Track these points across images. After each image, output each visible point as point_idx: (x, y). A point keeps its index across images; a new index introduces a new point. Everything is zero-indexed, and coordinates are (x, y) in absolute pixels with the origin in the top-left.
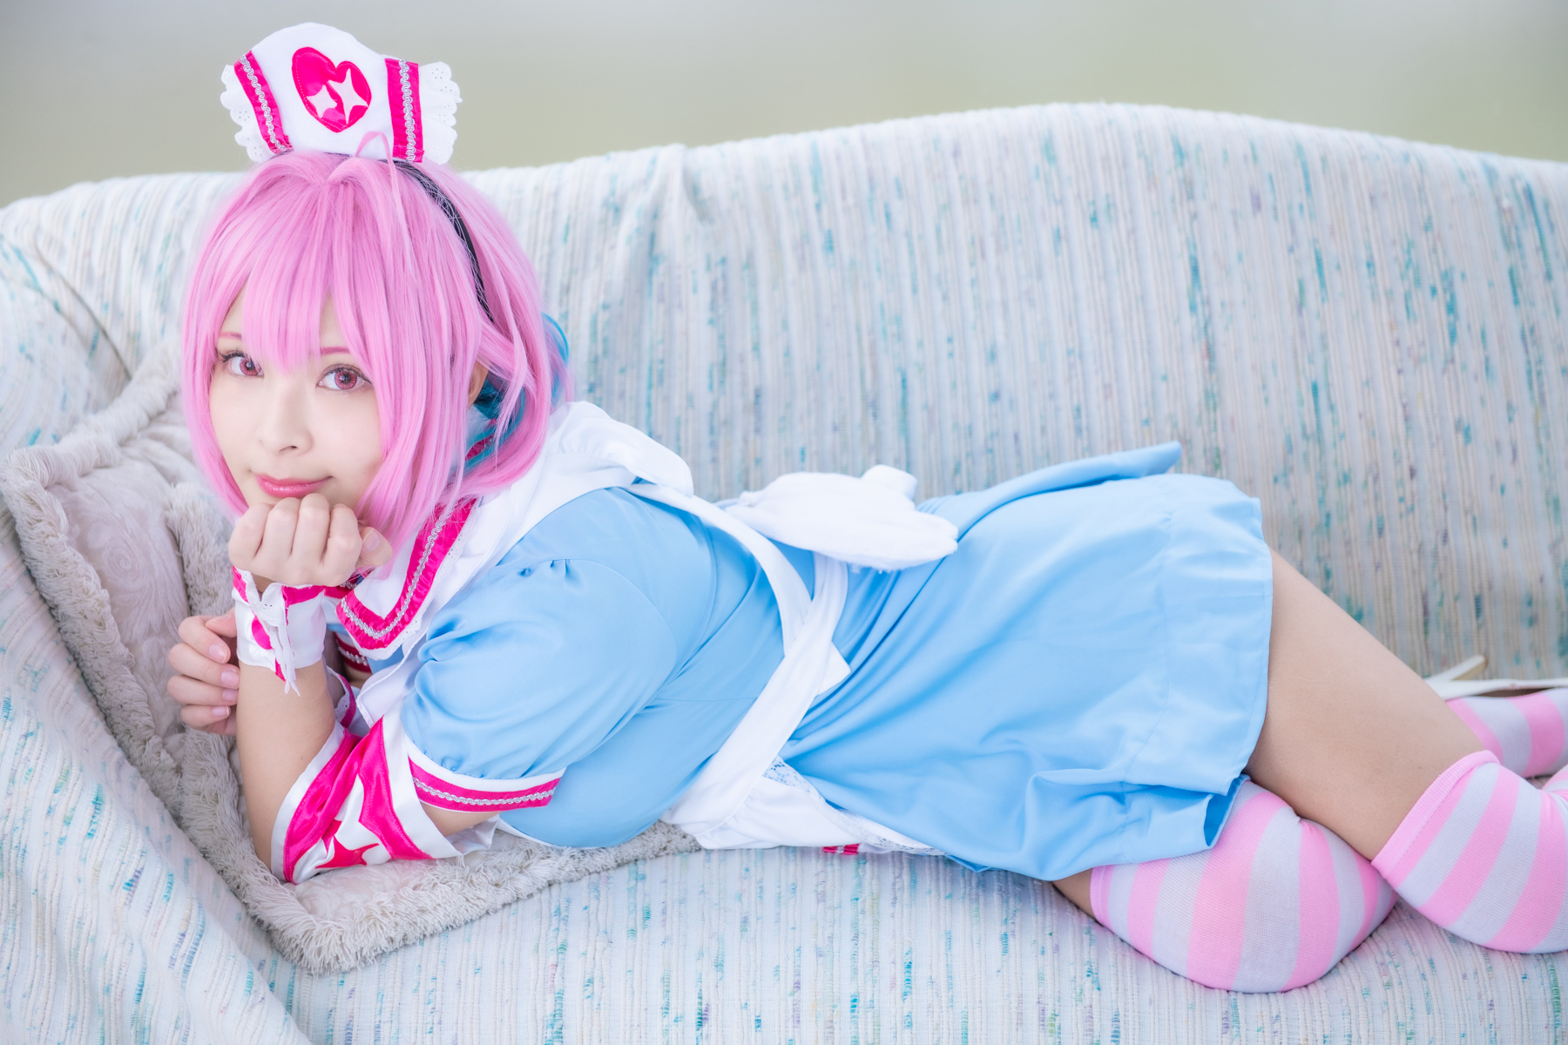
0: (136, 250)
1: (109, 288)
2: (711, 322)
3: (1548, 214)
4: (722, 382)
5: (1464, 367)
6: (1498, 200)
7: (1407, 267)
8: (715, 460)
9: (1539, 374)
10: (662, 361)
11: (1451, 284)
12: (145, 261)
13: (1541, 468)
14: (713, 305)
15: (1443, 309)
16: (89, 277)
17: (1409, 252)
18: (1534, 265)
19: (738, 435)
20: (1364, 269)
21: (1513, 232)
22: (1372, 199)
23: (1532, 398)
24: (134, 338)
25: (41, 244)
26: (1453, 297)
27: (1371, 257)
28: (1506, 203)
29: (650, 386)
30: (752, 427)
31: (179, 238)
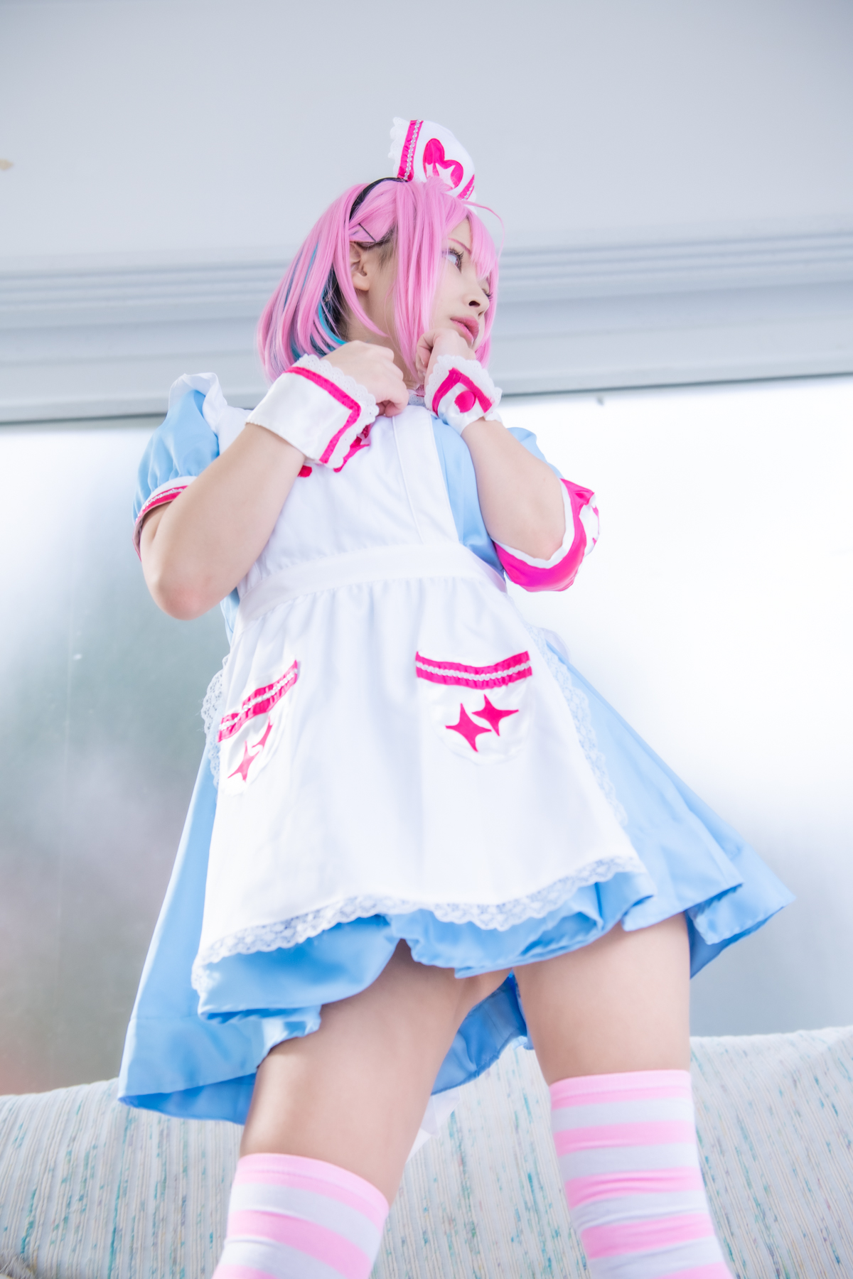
2: (158, 1155)
4: (163, 1194)
8: (155, 1244)
10: (127, 1181)
14: (160, 1145)
19: (171, 1228)
29: (118, 1197)
30: (179, 1222)
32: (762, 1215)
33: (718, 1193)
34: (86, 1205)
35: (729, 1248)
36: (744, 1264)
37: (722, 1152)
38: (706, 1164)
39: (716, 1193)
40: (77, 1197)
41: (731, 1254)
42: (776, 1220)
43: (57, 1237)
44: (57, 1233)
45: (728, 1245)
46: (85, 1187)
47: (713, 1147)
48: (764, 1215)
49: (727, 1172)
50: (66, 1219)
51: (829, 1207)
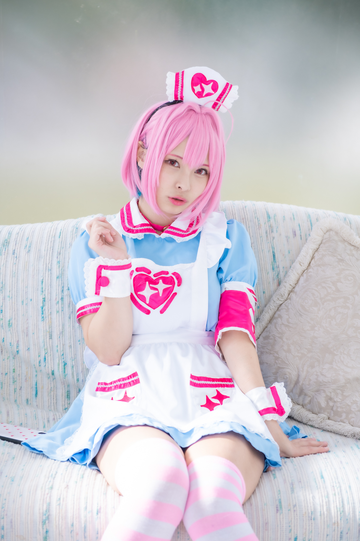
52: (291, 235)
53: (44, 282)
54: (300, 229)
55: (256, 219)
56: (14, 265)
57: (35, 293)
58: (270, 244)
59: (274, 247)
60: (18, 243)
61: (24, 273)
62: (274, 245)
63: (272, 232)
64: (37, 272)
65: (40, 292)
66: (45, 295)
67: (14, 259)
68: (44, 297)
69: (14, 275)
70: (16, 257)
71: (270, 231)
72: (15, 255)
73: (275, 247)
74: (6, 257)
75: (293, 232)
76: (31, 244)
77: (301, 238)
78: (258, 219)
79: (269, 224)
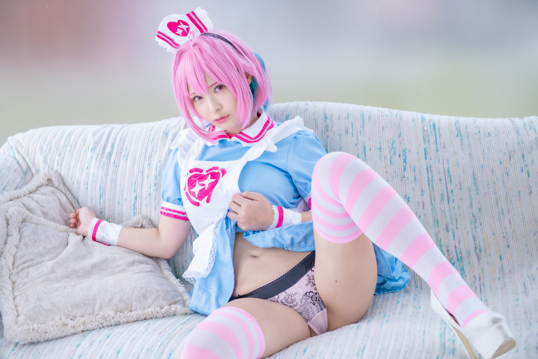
0: (40, 147)
1: (33, 157)
3: (439, 131)
5: (408, 179)
6: (423, 128)
7: (392, 148)
9: (432, 180)
11: (406, 153)
12: (42, 150)
13: (432, 210)
15: (402, 161)
16: (28, 155)
17: (393, 144)
18: (433, 147)
20: (378, 150)
21: (427, 136)
22: (383, 128)
23: (429, 188)
24: (38, 171)
25: (17, 145)
26: (405, 157)
27: (381, 146)
28: (425, 128)
31: (51, 143)
32: (474, 221)
33: (454, 208)
34: (158, 188)
35: (454, 234)
36: (460, 242)
37: (461, 189)
38: (451, 194)
39: (453, 207)
40: (153, 185)
41: (454, 237)
42: (481, 224)
43: (147, 203)
44: (147, 201)
45: (454, 232)
46: (156, 180)
47: (457, 185)
48: (476, 221)
49: (461, 199)
50: (150, 194)
51: (510, 223)
52: (343, 133)
53: (136, 184)
54: (352, 127)
55: (314, 120)
56: (114, 174)
57: (129, 194)
58: (324, 143)
59: (327, 146)
60: (118, 154)
61: (121, 179)
62: (327, 143)
63: (327, 131)
64: (131, 177)
65: (133, 192)
66: (136, 194)
67: (114, 168)
68: (136, 195)
69: (113, 182)
70: (116, 166)
71: (325, 130)
72: (115, 164)
73: (328, 144)
74: (107, 166)
75: (346, 130)
76: (128, 153)
77: (352, 135)
78: (316, 120)
79: (325, 124)
